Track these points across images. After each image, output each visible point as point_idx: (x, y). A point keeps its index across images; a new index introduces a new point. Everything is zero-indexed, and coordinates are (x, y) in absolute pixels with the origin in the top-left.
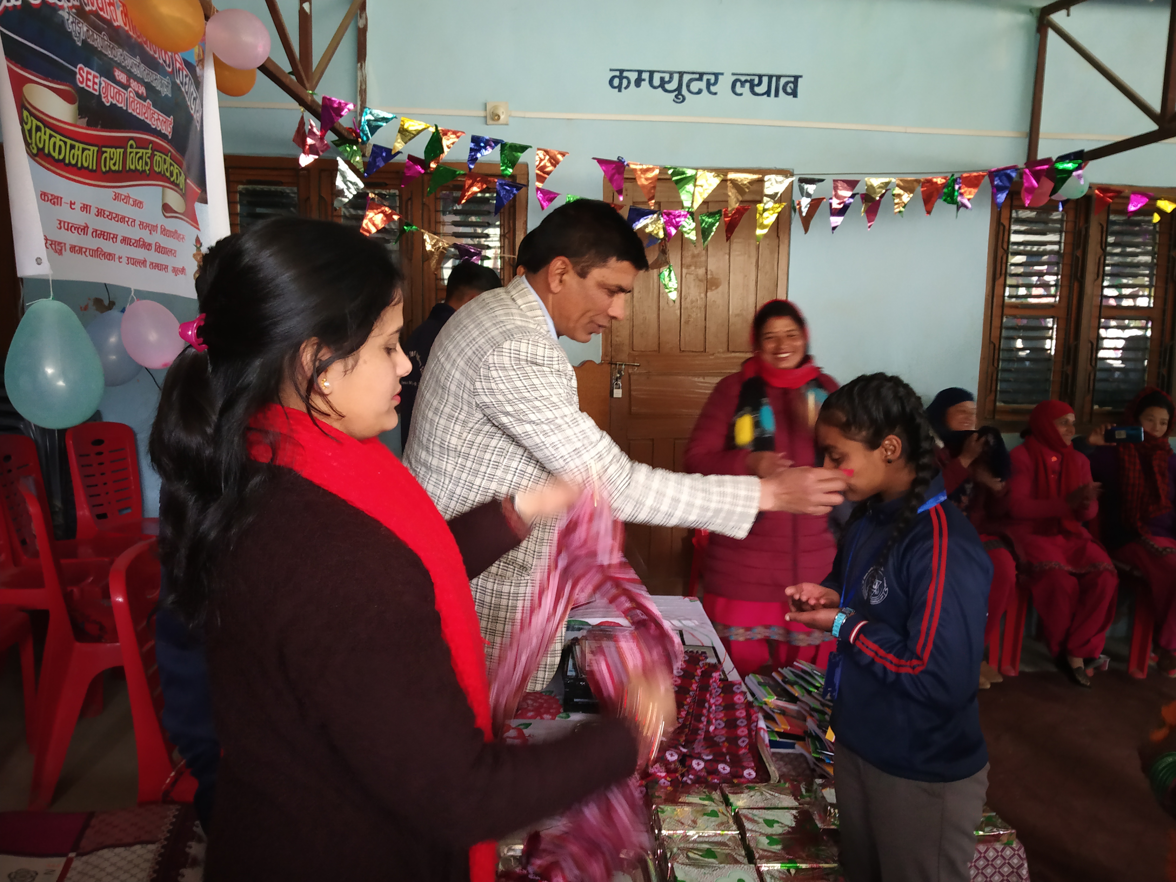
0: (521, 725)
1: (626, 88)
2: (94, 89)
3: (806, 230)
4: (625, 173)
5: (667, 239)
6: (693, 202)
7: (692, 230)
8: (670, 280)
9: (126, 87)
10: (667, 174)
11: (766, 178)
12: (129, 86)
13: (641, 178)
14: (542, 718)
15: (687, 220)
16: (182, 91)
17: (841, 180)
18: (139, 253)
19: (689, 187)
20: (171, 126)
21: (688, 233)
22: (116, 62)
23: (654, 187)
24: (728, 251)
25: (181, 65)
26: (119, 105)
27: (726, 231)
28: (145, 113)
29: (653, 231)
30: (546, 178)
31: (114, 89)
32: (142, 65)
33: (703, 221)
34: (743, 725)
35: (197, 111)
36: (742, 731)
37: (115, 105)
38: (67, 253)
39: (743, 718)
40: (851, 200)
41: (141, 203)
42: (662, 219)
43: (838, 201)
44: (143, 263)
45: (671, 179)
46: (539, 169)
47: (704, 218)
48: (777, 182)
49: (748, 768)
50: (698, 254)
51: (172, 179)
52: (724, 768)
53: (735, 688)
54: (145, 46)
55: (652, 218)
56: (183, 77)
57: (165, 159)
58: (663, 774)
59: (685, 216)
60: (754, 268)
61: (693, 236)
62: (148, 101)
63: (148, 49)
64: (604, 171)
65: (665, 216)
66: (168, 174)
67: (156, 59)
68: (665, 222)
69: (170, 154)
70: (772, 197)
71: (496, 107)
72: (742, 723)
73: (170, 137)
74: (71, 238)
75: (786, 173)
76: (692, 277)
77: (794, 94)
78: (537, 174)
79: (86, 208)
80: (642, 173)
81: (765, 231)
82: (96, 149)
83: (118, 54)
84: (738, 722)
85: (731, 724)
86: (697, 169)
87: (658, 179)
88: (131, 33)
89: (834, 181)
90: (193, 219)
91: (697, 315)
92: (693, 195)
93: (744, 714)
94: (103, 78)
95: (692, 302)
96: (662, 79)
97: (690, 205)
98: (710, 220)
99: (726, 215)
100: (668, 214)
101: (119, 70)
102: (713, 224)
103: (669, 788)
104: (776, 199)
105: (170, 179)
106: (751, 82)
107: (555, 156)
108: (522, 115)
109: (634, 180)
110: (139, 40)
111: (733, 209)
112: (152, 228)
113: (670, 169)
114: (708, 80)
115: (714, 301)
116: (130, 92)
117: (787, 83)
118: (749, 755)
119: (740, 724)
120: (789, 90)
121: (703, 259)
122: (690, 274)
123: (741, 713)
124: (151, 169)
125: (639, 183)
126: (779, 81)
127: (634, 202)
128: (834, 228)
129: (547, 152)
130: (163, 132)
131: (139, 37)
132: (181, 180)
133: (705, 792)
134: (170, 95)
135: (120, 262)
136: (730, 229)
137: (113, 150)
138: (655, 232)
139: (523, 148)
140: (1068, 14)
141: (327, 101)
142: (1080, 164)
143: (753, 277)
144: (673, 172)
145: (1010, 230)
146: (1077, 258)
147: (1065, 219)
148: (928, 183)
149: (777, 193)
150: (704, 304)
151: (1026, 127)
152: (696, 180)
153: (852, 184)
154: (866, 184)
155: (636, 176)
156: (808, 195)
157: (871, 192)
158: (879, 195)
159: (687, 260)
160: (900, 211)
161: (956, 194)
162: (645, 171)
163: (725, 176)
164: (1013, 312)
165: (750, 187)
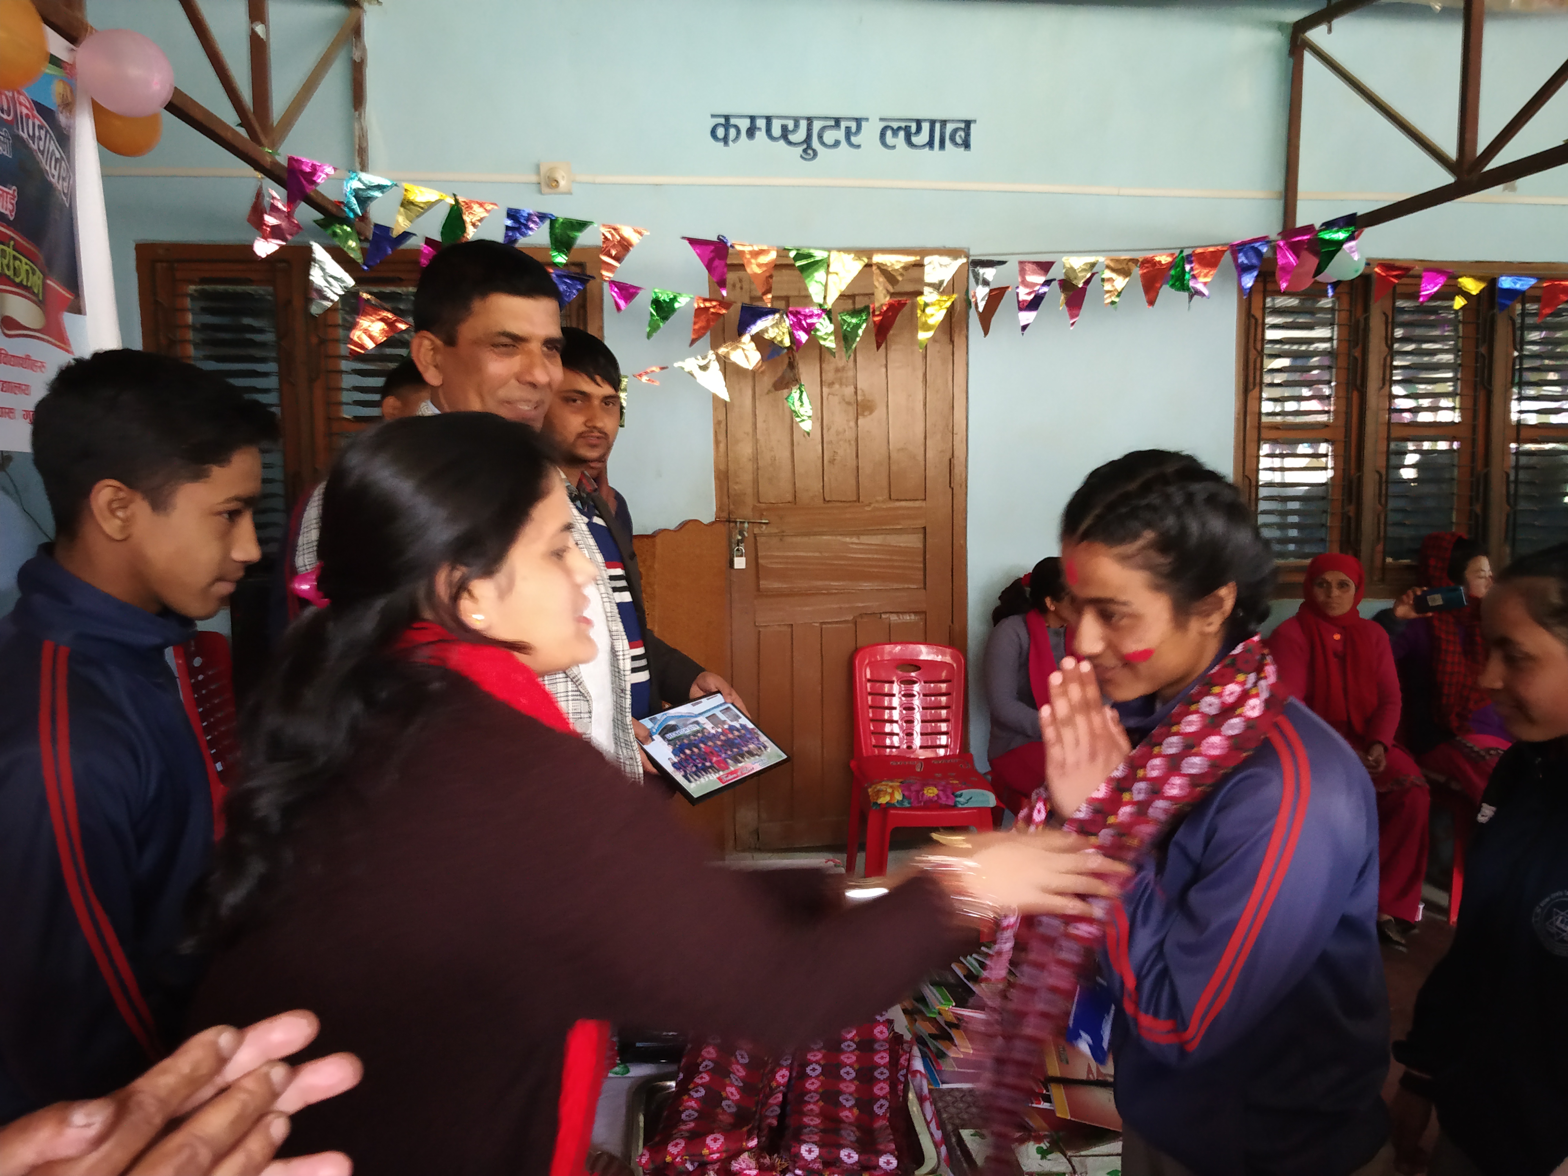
1: (734, 140)
3: (986, 332)
4: (729, 257)
5: (795, 348)
6: (826, 295)
7: (830, 334)
8: (801, 406)
10: (787, 257)
11: (927, 260)
13: (751, 263)
15: (821, 320)
16: (29, 148)
17: (1029, 262)
19: (819, 275)
20: (14, 200)
21: (825, 339)
23: (771, 276)
24: (885, 362)
25: (30, 110)
27: (876, 335)
29: (775, 337)
30: (616, 266)
33: (844, 321)
35: (64, 181)
36: (882, 1089)
40: (1046, 289)
42: (786, 320)
43: (1028, 290)
45: (793, 264)
47: (844, 317)
48: (941, 266)
50: (843, 368)
51: (17, 280)
55: (773, 319)
56: (33, 128)
57: (4, 251)
59: (819, 316)
60: (920, 385)
61: (830, 343)
64: (699, 255)
65: (791, 317)
68: (791, 325)
69: (11, 243)
70: (937, 287)
71: (552, 170)
73: (12, 218)
75: (954, 253)
76: (834, 400)
77: (966, 145)
80: (752, 257)
81: (930, 334)
86: (829, 250)
87: (775, 265)
89: (1021, 263)
91: (845, 452)
92: (826, 286)
95: (838, 433)
96: (784, 128)
97: (821, 302)
98: (854, 321)
99: (874, 313)
100: (796, 314)
102: (858, 326)
104: (942, 289)
105: (11, 279)
106: (907, 129)
107: (628, 234)
108: (591, 179)
109: (741, 266)
111: (882, 305)
113: (789, 250)
114: (848, 129)
115: (868, 431)
117: (955, 131)
120: (959, 140)
121: (851, 373)
122: (833, 395)
125: (749, 270)
126: (945, 128)
127: (745, 298)
128: (1024, 328)
129: (617, 230)
132: (35, 281)
134: (9, 156)
136: (881, 332)
138: (779, 339)
139: (582, 225)
140: (1330, 30)
141: (294, 163)
142: (1355, 232)
143: (921, 397)
144: (797, 254)
145: (1264, 324)
146: (1355, 359)
147: (1337, 307)
148: (1148, 263)
149: (941, 282)
150: (854, 436)
151: (1278, 185)
152: (828, 266)
153: (1045, 267)
154: (1064, 267)
155: (745, 262)
156: (986, 283)
157: (1072, 277)
158: (1083, 281)
159: (829, 376)
160: (1113, 303)
161: (1187, 276)
162: (756, 254)
163: (870, 258)
164: (1274, 434)
165: (904, 273)
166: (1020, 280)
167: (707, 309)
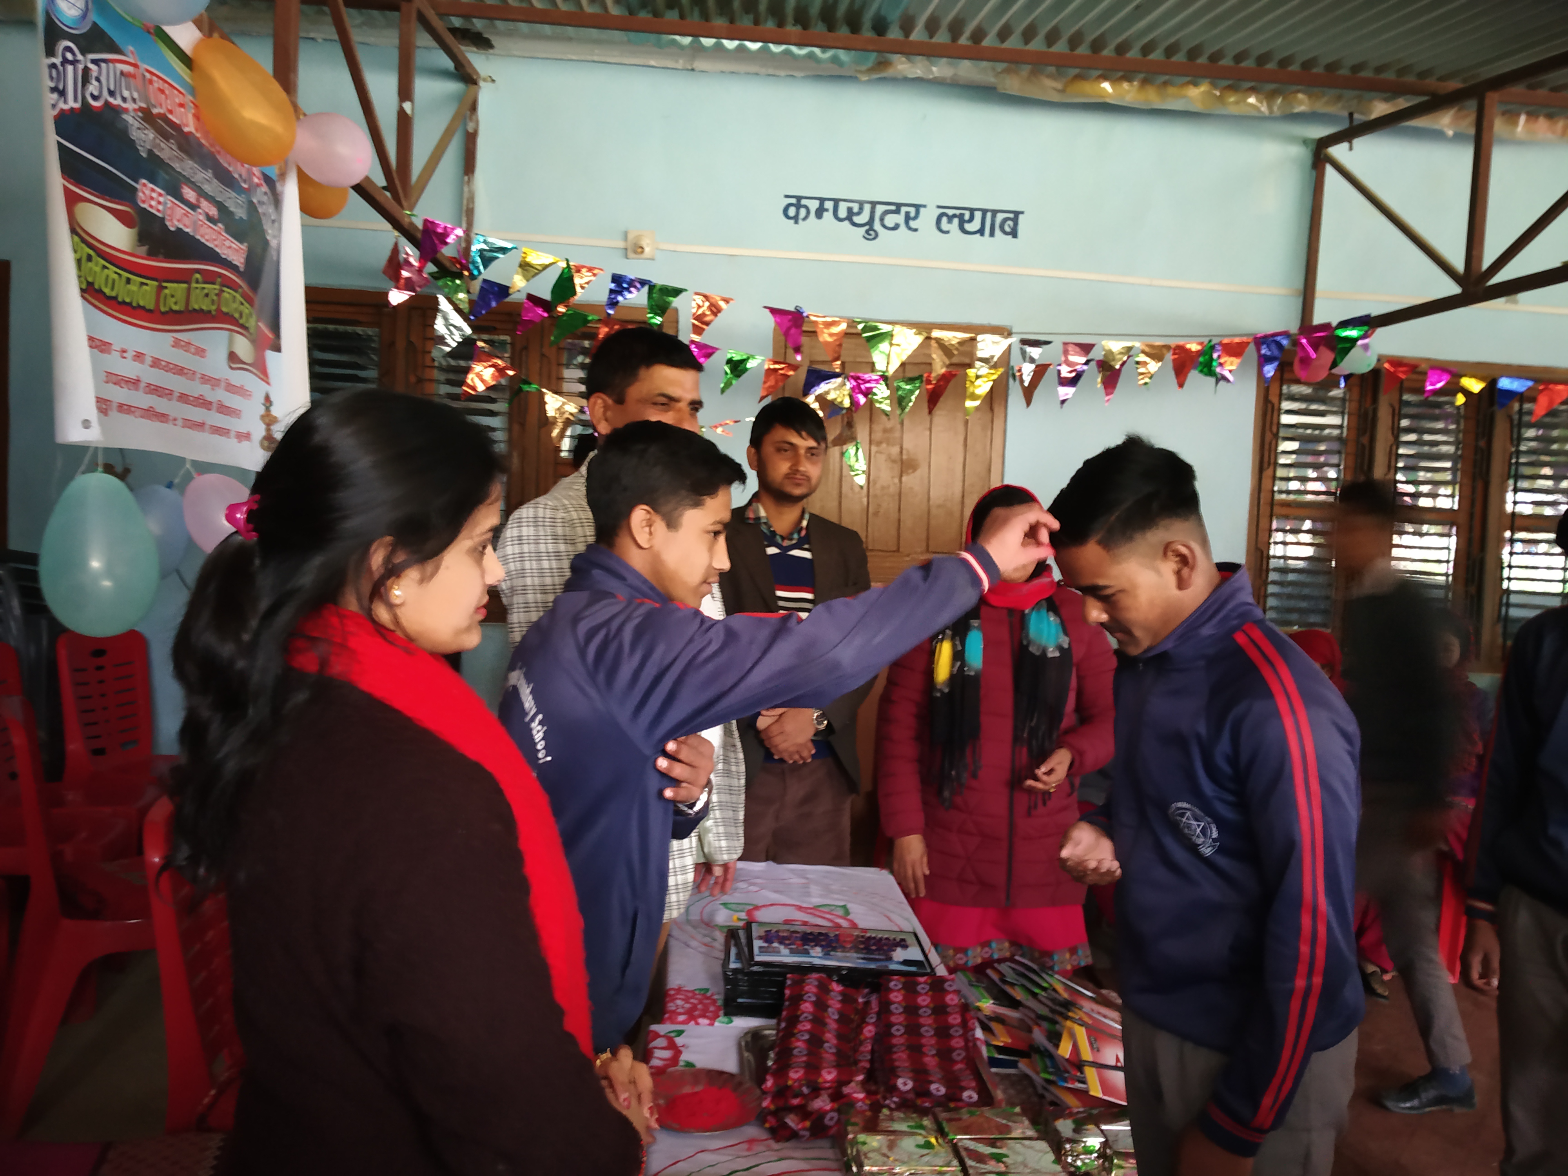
0: (670, 1032)
1: (804, 219)
2: (158, 211)
3: (1028, 403)
4: (805, 325)
5: (854, 409)
6: (888, 363)
7: (886, 399)
8: (856, 460)
9: (194, 207)
10: (856, 328)
11: (980, 337)
12: (199, 207)
13: (824, 333)
14: (697, 1024)
15: (878, 386)
16: (258, 211)
17: (1073, 343)
18: (197, 414)
19: (884, 346)
20: (245, 256)
21: (881, 403)
22: (184, 176)
23: (840, 345)
24: (929, 427)
25: (259, 179)
26: (187, 230)
27: (927, 402)
28: (215, 240)
29: (836, 399)
30: (703, 330)
31: (181, 210)
32: (215, 180)
33: (899, 388)
34: (958, 1034)
35: (274, 237)
36: (957, 1043)
37: (181, 229)
38: (114, 414)
39: (958, 1025)
40: (1085, 367)
41: (203, 350)
42: (848, 383)
43: (1070, 369)
44: (200, 426)
45: (861, 334)
46: (695, 319)
47: (900, 384)
48: (994, 342)
49: (965, 1089)
50: (892, 429)
51: (241, 321)
52: (938, 1089)
53: (946, 985)
54: (218, 157)
55: (835, 383)
56: (261, 194)
57: (234, 297)
58: (861, 1096)
59: (877, 381)
60: (960, 448)
61: (886, 406)
62: (220, 225)
63: (221, 161)
64: (777, 323)
65: (852, 381)
66: (237, 315)
67: (229, 171)
68: (853, 389)
69: (240, 290)
70: (987, 361)
71: (638, 237)
72: (957, 1032)
73: (242, 269)
74: (119, 395)
76: (884, 457)
77: (1014, 234)
78: (694, 325)
79: (139, 357)
80: (824, 327)
81: (977, 403)
82: (155, 283)
83: (186, 166)
84: (952, 1031)
85: (943, 1032)
86: (893, 324)
87: (846, 334)
88: (203, 141)
89: (1065, 344)
90: (262, 370)
91: (889, 505)
92: (889, 356)
93: (959, 1020)
94: (169, 197)
95: (883, 488)
96: (850, 210)
97: (884, 369)
98: (908, 387)
99: (929, 382)
100: (856, 378)
101: (187, 185)
102: (912, 393)
103: (868, 1114)
104: (992, 363)
105: (237, 321)
106: (961, 217)
107: (716, 301)
108: (671, 247)
109: (814, 333)
110: (213, 150)
111: (938, 375)
112: (213, 382)
113: (860, 322)
114: (908, 214)
115: (911, 488)
116: (200, 214)
117: (1005, 220)
118: (968, 1072)
119: (954, 1034)
120: (1007, 229)
121: (897, 434)
122: (881, 452)
123: (955, 1019)
124: (219, 310)
125: (821, 339)
126: (995, 217)
127: (812, 362)
128: (1064, 401)
129: (706, 297)
130: (235, 262)
131: (212, 145)
132: (252, 323)
133: (912, 1118)
134: (245, 218)
135: (175, 425)
136: (933, 398)
137: (175, 285)
138: (839, 400)
139: (677, 292)
140: (1351, 149)
141: (429, 224)
142: (1366, 332)
143: (961, 459)
144: (865, 327)
145: (1279, 409)
146: (1363, 446)
147: (1347, 397)
148: (1180, 350)
149: (992, 357)
150: (898, 491)
151: (1299, 284)
152: (892, 340)
153: (1086, 348)
154: (1104, 350)
155: (818, 330)
156: (1032, 360)
157: (1111, 358)
158: (1120, 363)
159: (878, 435)
160: (1146, 384)
161: (1215, 364)
162: (829, 325)
163: (930, 333)
164: (1284, 511)
165: (960, 348)
166: (1063, 359)
167: (776, 370)
